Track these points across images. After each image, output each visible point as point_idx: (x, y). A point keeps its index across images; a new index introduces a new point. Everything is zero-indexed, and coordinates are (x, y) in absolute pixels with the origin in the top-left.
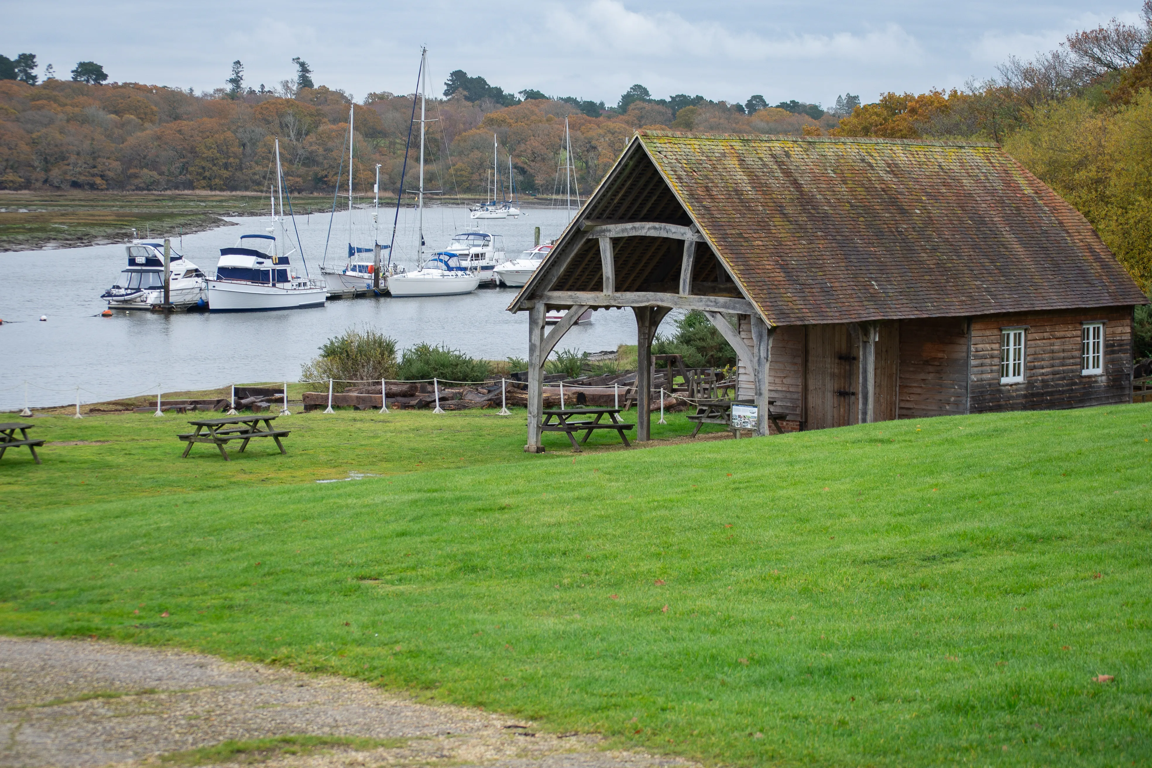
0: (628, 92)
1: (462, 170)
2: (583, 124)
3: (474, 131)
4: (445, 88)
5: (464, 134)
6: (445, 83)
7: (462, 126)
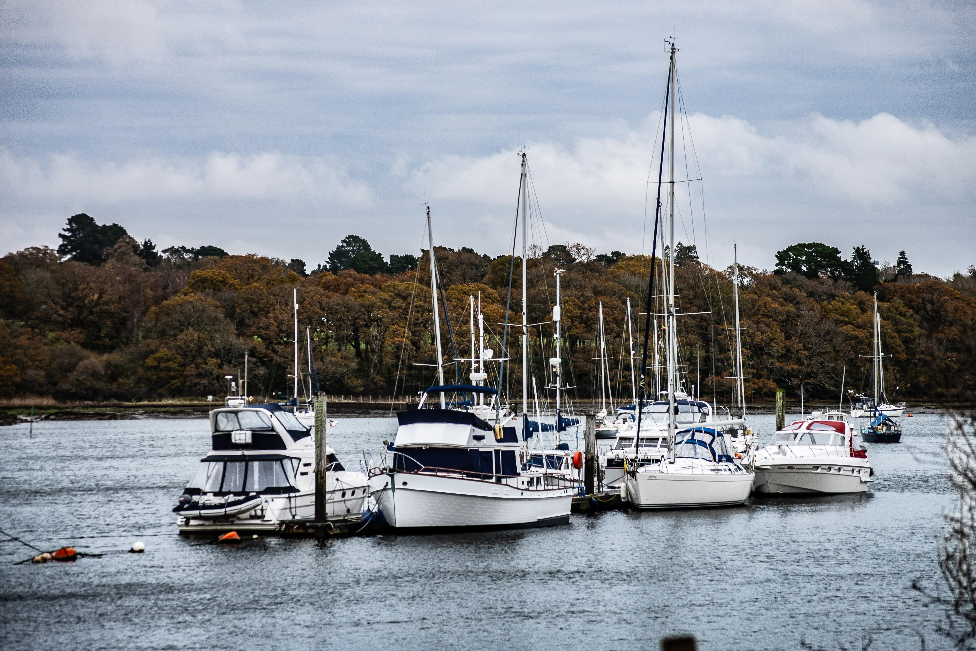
0: (339, 248)
1: (168, 360)
2: (352, 285)
3: (178, 298)
4: (60, 241)
5: (165, 302)
6: (61, 235)
7: (149, 292)
